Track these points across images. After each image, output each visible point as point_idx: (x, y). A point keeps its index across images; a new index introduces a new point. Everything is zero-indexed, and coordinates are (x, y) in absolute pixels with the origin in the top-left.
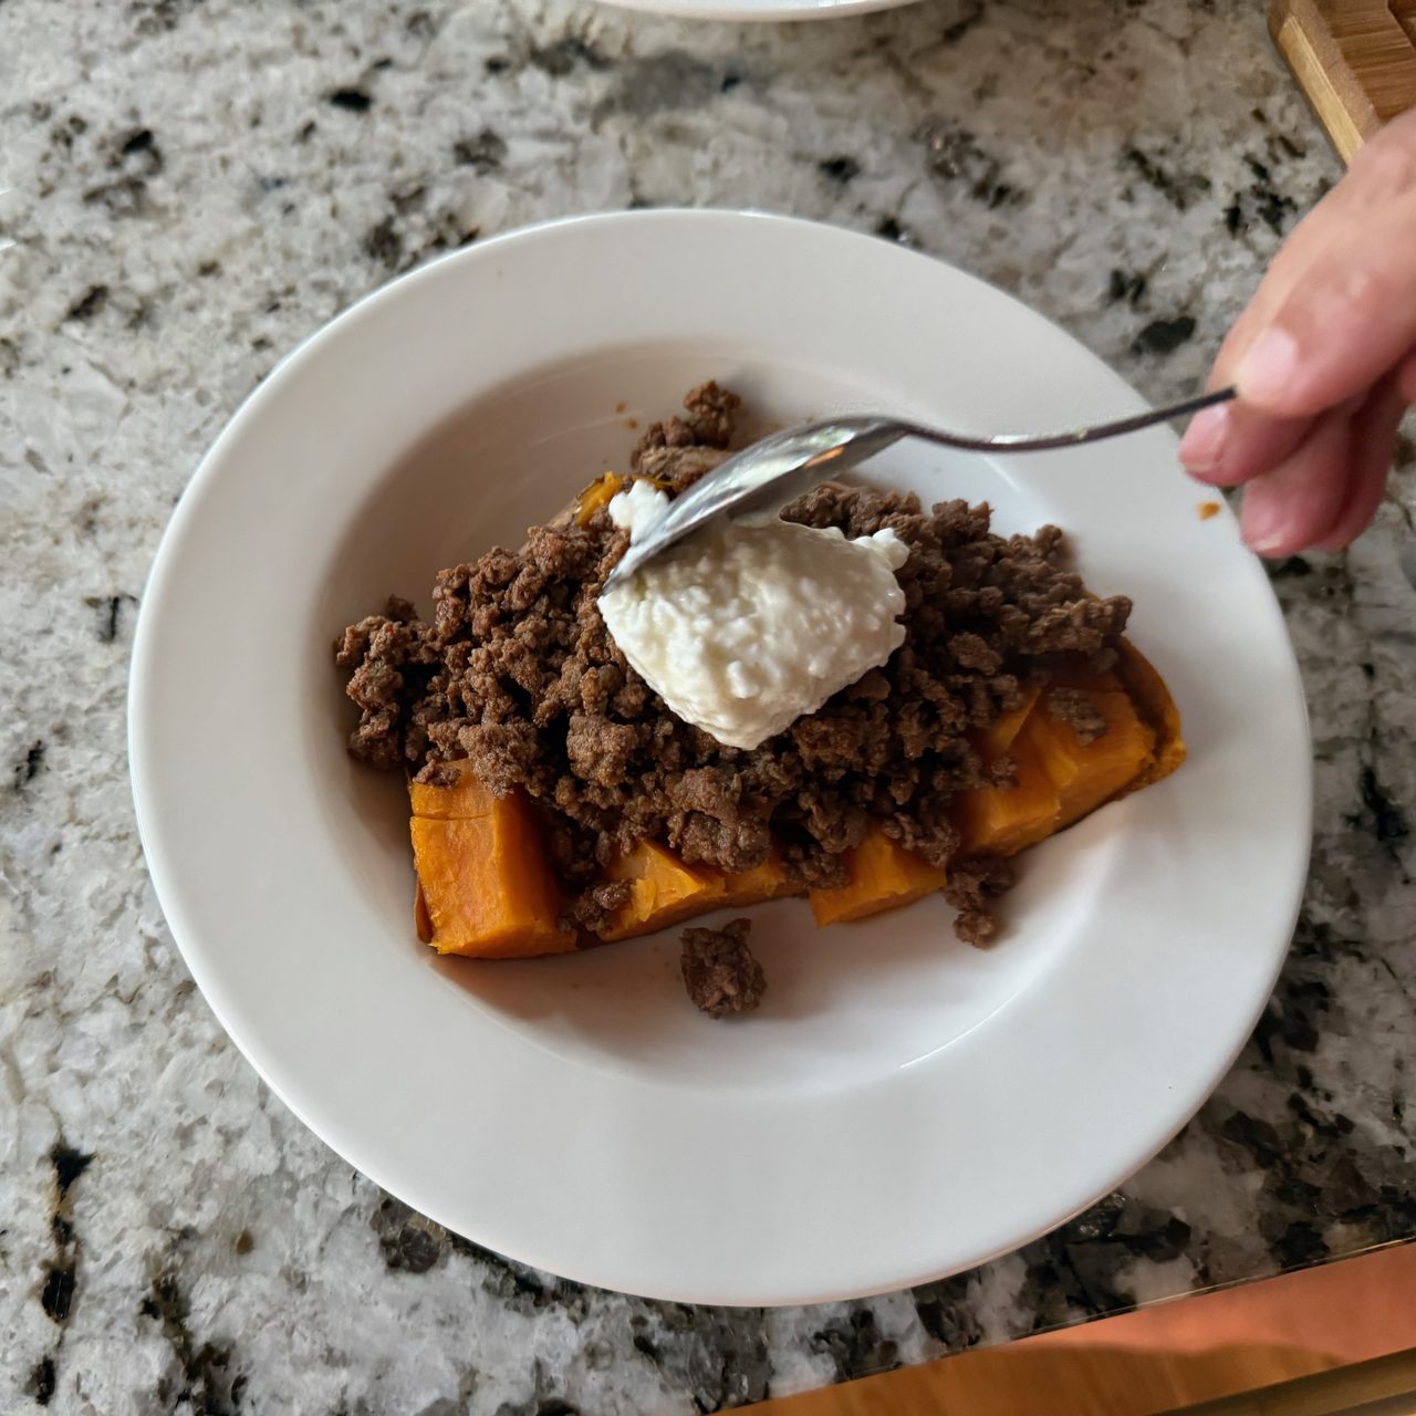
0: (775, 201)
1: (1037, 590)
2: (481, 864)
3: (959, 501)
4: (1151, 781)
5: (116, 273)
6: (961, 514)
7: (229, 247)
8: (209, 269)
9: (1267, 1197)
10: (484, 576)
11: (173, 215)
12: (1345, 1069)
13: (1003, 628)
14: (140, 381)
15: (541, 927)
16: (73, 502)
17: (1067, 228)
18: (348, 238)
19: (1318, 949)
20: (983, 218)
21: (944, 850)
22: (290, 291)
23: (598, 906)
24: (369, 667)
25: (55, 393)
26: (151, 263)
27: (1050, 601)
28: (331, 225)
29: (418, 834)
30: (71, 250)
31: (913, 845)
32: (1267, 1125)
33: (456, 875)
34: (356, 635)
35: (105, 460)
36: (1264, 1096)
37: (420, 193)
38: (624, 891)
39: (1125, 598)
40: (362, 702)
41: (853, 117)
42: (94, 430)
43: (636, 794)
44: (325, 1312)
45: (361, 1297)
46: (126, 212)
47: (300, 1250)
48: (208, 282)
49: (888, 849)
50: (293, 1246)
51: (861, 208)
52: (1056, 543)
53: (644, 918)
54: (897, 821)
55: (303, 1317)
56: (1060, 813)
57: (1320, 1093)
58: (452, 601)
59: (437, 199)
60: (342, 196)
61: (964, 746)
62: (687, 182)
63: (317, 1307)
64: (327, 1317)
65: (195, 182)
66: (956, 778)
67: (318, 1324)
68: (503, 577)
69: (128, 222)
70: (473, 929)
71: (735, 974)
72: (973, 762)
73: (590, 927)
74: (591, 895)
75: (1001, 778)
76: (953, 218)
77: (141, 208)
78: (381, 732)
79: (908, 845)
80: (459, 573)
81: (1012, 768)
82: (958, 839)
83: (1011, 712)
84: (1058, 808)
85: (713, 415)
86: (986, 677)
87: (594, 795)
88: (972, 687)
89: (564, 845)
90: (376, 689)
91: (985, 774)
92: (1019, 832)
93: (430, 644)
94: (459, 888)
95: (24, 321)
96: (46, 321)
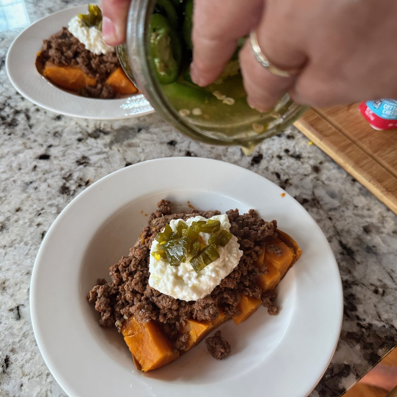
1: (255, 225)
2: (148, 342)
3: (231, 210)
4: (297, 260)
6: (233, 213)
7: (22, 203)
8: (18, 210)
9: (362, 350)
10: (122, 265)
11: (4, 199)
12: (365, 312)
13: (252, 236)
14: (7, 245)
15: (169, 353)
18: (55, 191)
19: (347, 286)
20: (208, 145)
21: (259, 294)
22: (43, 209)
23: (182, 342)
24: (99, 300)
27: (259, 226)
28: (49, 189)
29: (127, 341)
32: (355, 332)
33: (142, 348)
34: (93, 293)
35: (3, 269)
36: (351, 325)
37: (70, 175)
38: (188, 335)
39: (274, 220)
40: (101, 310)
43: (181, 308)
48: (19, 213)
49: (246, 298)
51: (180, 151)
52: (253, 212)
53: (195, 341)
54: (246, 290)
56: (280, 275)
57: (362, 320)
58: (115, 274)
59: (76, 176)
60: (50, 181)
61: (254, 267)
62: (138, 155)
65: (7, 188)
66: (255, 275)
68: (127, 264)
70: (152, 361)
71: (222, 346)
72: (257, 270)
73: (181, 349)
74: (179, 339)
75: (264, 271)
76: (202, 147)
78: (109, 316)
79: (251, 295)
80: (115, 266)
81: (266, 268)
82: (261, 289)
83: (260, 254)
84: (279, 273)
85: (166, 207)
86: (252, 248)
87: (170, 316)
88: (251, 253)
89: (167, 329)
90: (103, 305)
91: (261, 271)
92: (273, 283)
93: (114, 288)
94: (144, 352)
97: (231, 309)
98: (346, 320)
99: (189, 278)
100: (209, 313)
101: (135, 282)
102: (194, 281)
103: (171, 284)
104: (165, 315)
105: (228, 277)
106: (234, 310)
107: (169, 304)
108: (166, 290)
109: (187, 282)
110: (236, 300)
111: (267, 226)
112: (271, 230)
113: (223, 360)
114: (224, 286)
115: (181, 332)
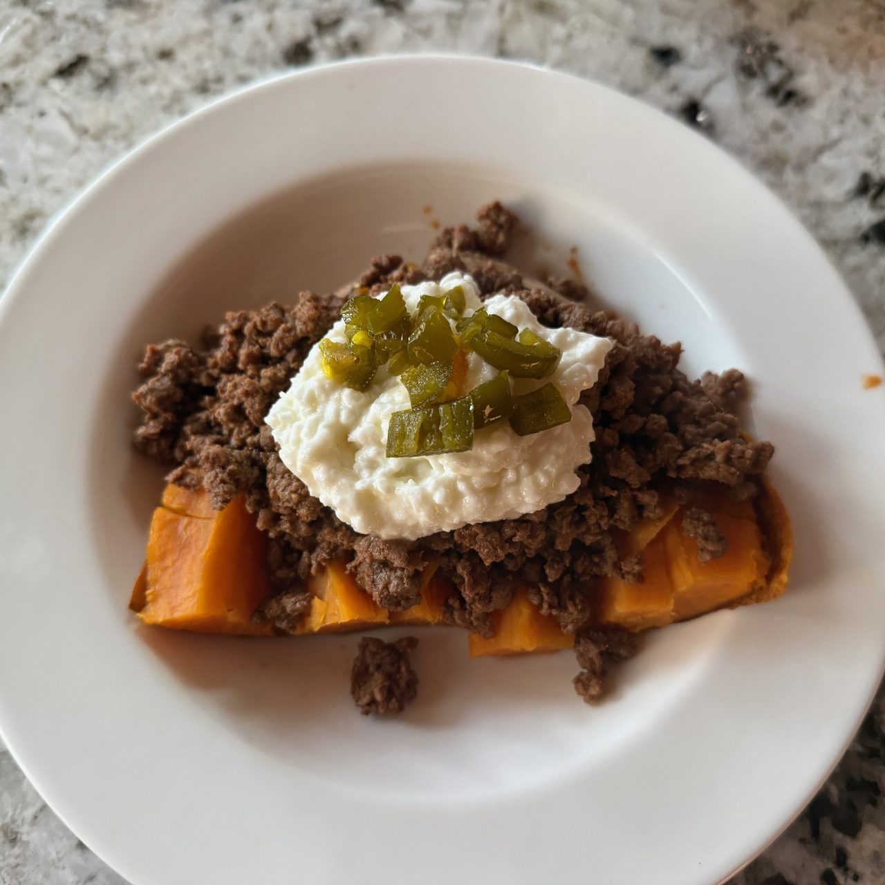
0: (604, 75)
1: (698, 424)
2: (194, 557)
3: (653, 337)
4: (758, 601)
5: (98, 48)
6: (650, 350)
7: (184, 41)
8: (166, 55)
10: (255, 323)
11: (152, 11)
12: (877, 857)
13: (658, 452)
14: (92, 130)
15: (233, 617)
16: (16, 213)
17: (835, 132)
18: (274, 46)
19: (881, 754)
20: (769, 112)
21: (572, 622)
22: (219, 79)
23: (284, 609)
24: (158, 380)
25: (29, 130)
26: (125, 44)
27: (704, 436)
28: (265, 36)
29: (157, 522)
30: (72, 25)
31: (549, 611)
33: (174, 562)
34: (154, 352)
35: (50, 185)
36: (803, 865)
37: (337, 23)
38: (305, 603)
39: (770, 445)
40: (144, 407)
41: (687, 17)
42: (47, 161)
43: (325, 526)
44: (24, 865)
45: (53, 860)
46: (120, 3)
47: (19, 814)
48: (163, 65)
49: (526, 612)
50: (15, 810)
51: (674, 89)
52: (737, 385)
53: (316, 629)
54: (539, 591)
55: (8, 865)
56: (673, 611)
57: (851, 874)
58: (229, 338)
59: (350, 27)
61: (607, 541)
62: (543, 45)
63: (19, 861)
64: (25, 870)
66: (597, 565)
67: (17, 874)
68: (269, 328)
69: (118, 11)
70: (173, 609)
71: (387, 684)
72: (611, 554)
73: (278, 624)
74: (281, 599)
75: (628, 573)
76: (746, 108)
77: (131, 2)
78: (153, 435)
79: (544, 611)
80: (240, 317)
81: (637, 568)
82: (587, 615)
83: (650, 520)
84: (672, 607)
85: (494, 229)
86: (632, 490)
87: (285, 526)
88: (618, 497)
89: (275, 554)
90: (154, 399)
91: (617, 567)
92: (640, 617)
93: (211, 371)
94: (174, 573)
95: (23, 72)
96: (39, 75)
97: (466, 609)
98: (802, 841)
99: (372, 465)
100: (386, 587)
101: (246, 388)
102: (376, 481)
103: (309, 449)
104: (275, 518)
105: (493, 528)
106: (472, 618)
107: (291, 499)
108: (293, 456)
109: (360, 470)
110: (486, 598)
111: (730, 450)
112: (733, 470)
113: (370, 718)
114: (466, 543)
115: (304, 585)
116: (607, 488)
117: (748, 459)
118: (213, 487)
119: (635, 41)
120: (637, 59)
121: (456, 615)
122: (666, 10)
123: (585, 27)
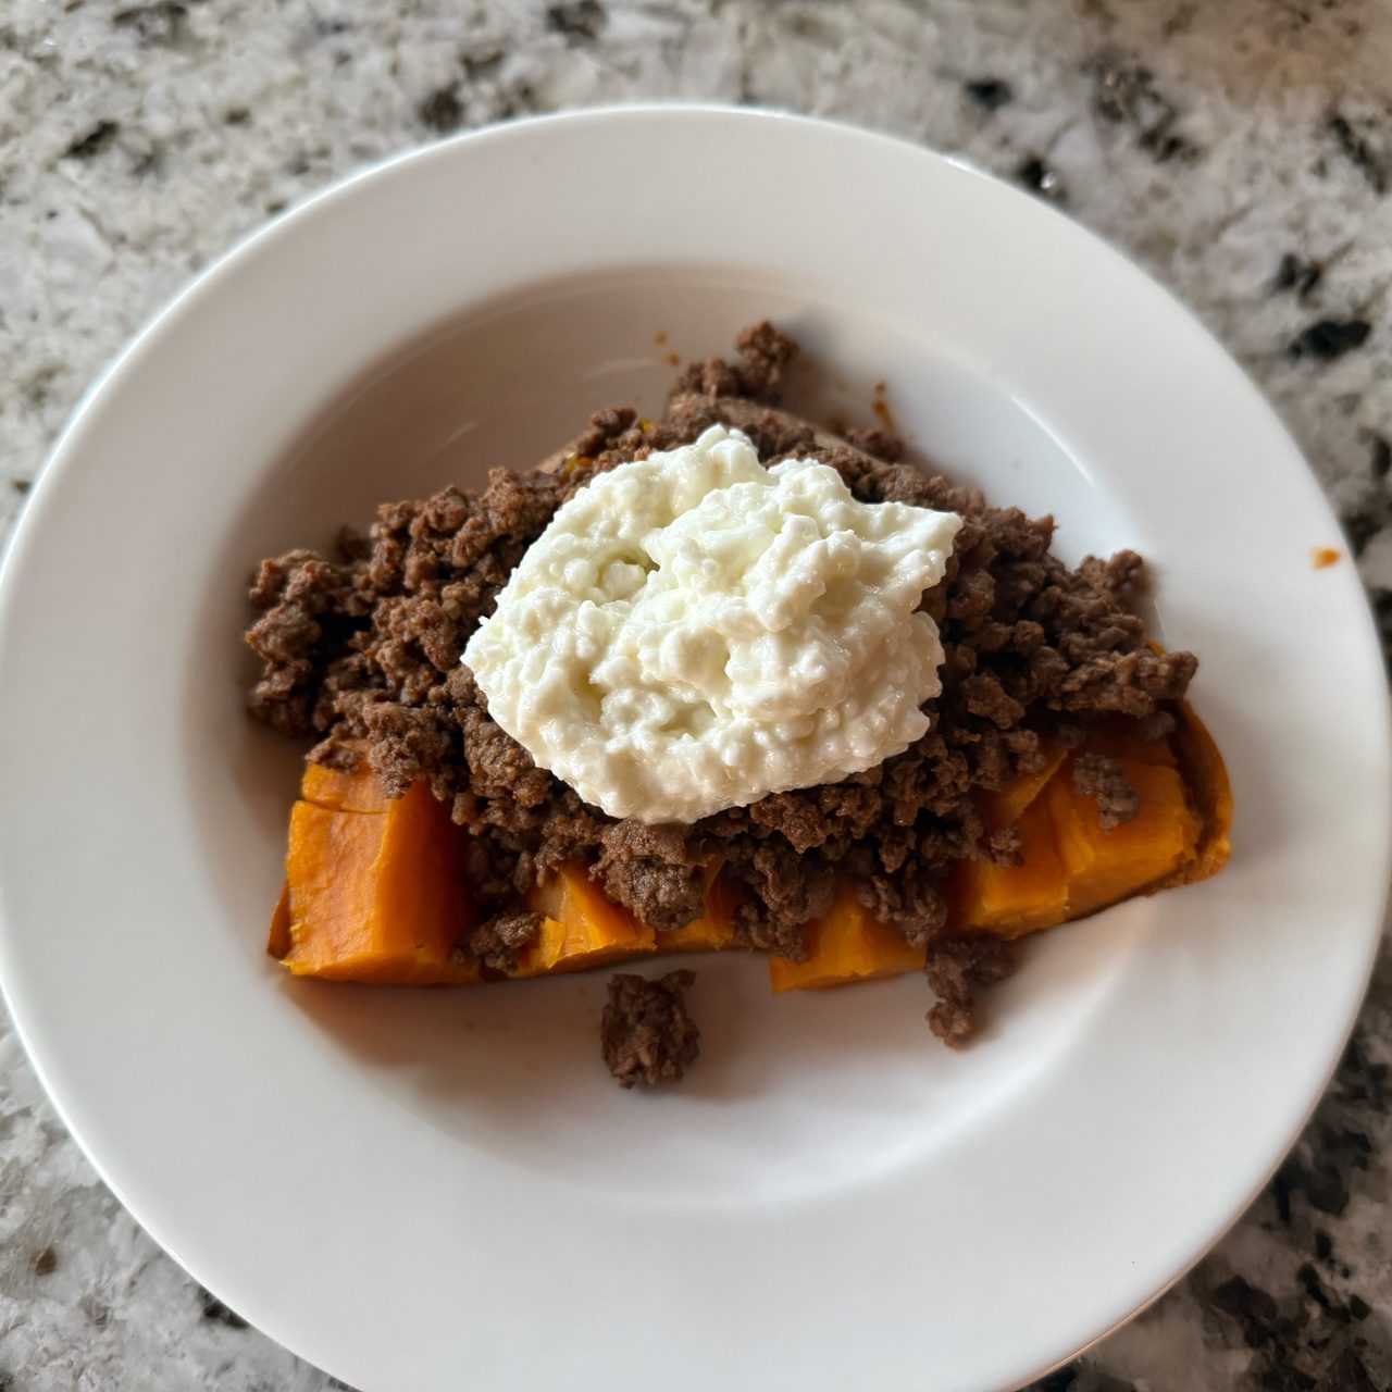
0: (904, 122)
1: (1086, 631)
2: (361, 872)
3: (1014, 510)
4: (1187, 881)
5: (131, 109)
6: (1012, 529)
7: (265, 95)
8: (237, 117)
9: (1250, 1383)
10: (426, 519)
11: (210, 51)
12: (1373, 1241)
13: (1034, 675)
14: (132, 237)
15: (425, 957)
16: (25, 368)
17: (1242, 197)
18: (402, 100)
19: (1370, 1093)
20: (1145, 171)
21: (923, 930)
22: (324, 153)
23: (499, 940)
24: (282, 612)
25: (34, 240)
26: (173, 102)
27: (1099, 646)
28: (387, 84)
29: (298, 824)
30: (87, 77)
31: (888, 917)
32: (1267, 1296)
33: (330, 881)
34: (273, 569)
35: (73, 323)
36: (1271, 1261)
37: (496, 60)
38: (531, 928)
39: (1192, 657)
40: (264, 653)
41: (1016, 35)
42: (66, 286)
43: (555, 812)
44: (122, 1357)
45: (166, 1345)
46: (158, 40)
47: (108, 1280)
48: (234, 133)
49: (856, 920)
50: (100, 1275)
51: (1005, 142)
52: (1133, 572)
53: (550, 964)
54: (874, 887)
55: (96, 1359)
56: (1067, 904)
57: (1338, 1268)
58: (387, 543)
59: (517, 67)
60: (408, 52)
61: (966, 810)
62: (807, 84)
63: (114, 1350)
64: (123, 1363)
65: (244, 16)
66: (951, 843)
67: (111, 1370)
68: (448, 524)
69: (158, 53)
70: (335, 950)
71: (656, 1039)
72: (973, 828)
73: (490, 963)
74: (494, 925)
75: (1001, 852)
76: (1111, 167)
77: (177, 38)
78: (281, 693)
79: (882, 917)
80: (401, 510)
81: (1014, 844)
82: (943, 918)
83: (1028, 774)
84: (1065, 897)
85: (764, 363)
86: (1000, 731)
87: (496, 816)
88: (981, 744)
89: (477, 859)
90: (279, 640)
91: (983, 844)
92: (1019, 917)
93: (360, 593)
94: (331, 897)
95: (17, 151)
96: (41, 155)
97: (767, 921)
98: (1267, 1226)
99: (629, 716)
100: (653, 895)
101: (424, 615)
102: (639, 738)
103: (535, 698)
104: (481, 805)
105: (808, 797)
106: (777, 934)
107: (505, 774)
108: (510, 710)
109: (611, 724)
110: (800, 903)
111: (1135, 667)
112: (1143, 694)
113: (634, 1091)
114: (769, 821)
115: (524, 902)
116: (965, 731)
117: (1162, 677)
118: (386, 765)
119: (943, 73)
120: (947, 99)
121: (754, 931)
122: (984, 25)
123: (868, 55)
